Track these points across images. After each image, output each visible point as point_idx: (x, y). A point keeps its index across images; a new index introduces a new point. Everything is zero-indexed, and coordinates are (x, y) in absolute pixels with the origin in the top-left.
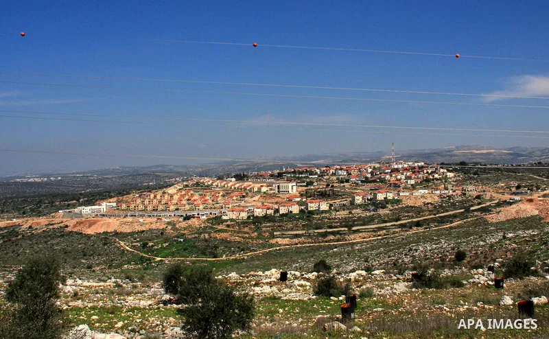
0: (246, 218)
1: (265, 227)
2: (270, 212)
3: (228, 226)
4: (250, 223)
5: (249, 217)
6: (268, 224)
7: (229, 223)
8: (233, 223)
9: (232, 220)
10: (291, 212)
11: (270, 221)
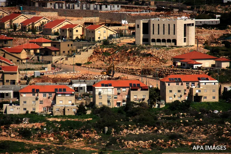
0: (72, 111)
1: (130, 137)
2: (138, 96)
3: (25, 133)
4: (87, 127)
5: (81, 110)
6: (138, 131)
7: (25, 124)
8: (37, 125)
9: (33, 117)
10: (198, 98)
11: (141, 123)
